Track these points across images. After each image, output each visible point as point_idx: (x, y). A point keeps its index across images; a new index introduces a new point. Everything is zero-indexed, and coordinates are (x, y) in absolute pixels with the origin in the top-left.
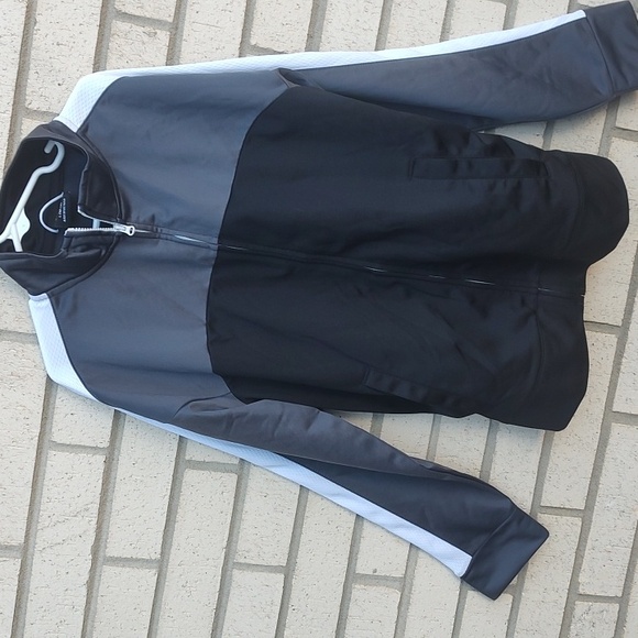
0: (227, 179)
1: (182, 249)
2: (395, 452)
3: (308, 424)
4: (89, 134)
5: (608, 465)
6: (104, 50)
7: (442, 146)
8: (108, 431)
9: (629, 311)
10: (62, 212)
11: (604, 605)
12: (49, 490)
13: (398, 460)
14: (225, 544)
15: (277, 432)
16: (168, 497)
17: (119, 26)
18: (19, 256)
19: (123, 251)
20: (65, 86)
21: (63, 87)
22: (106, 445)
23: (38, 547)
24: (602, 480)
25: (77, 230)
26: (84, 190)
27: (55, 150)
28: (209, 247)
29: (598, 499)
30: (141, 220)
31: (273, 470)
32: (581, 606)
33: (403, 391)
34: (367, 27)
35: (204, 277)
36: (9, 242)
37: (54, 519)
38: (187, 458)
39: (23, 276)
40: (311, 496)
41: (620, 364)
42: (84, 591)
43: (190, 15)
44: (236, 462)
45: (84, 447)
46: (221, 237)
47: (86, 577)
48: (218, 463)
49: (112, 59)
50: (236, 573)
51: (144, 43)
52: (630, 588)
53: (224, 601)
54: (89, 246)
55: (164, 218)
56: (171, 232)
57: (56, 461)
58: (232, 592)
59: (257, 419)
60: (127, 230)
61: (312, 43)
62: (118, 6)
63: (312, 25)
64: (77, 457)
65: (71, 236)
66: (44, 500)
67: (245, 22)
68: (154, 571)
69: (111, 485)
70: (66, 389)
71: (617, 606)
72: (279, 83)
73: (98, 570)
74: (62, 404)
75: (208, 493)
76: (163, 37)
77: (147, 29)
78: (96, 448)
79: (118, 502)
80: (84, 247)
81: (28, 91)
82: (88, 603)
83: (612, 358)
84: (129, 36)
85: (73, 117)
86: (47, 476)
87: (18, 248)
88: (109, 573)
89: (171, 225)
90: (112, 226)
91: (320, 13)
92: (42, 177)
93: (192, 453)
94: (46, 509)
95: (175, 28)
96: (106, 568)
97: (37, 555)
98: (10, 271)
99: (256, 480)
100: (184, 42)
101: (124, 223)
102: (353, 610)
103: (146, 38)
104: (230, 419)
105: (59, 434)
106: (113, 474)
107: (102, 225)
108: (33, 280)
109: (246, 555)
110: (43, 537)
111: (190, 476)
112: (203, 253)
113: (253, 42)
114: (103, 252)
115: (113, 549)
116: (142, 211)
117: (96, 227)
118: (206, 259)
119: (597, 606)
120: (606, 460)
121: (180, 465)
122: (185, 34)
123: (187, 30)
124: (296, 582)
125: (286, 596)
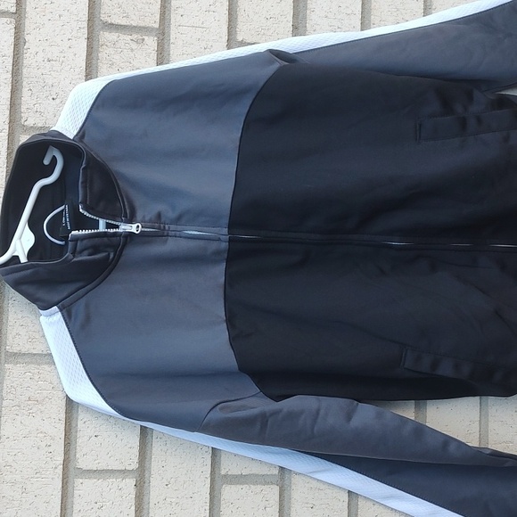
0: (232, 167)
1: (192, 244)
2: (448, 440)
3: (349, 417)
4: (86, 140)
6: (94, 62)
7: (447, 105)
8: (136, 451)
10: (66, 220)
13: (452, 448)
15: (316, 428)
17: (106, 37)
18: (25, 267)
19: (133, 252)
20: (58, 99)
21: (58, 101)
22: (135, 466)
25: (81, 232)
26: (85, 188)
27: (54, 161)
28: (219, 240)
30: (147, 219)
31: (317, 476)
33: (446, 370)
34: (350, 12)
35: (218, 272)
36: (15, 259)
38: (223, 472)
39: (31, 289)
40: (361, 503)
43: (175, 19)
44: (276, 472)
45: (112, 471)
46: (231, 226)
48: (257, 475)
49: (103, 67)
51: (132, 50)
54: (95, 250)
55: (170, 214)
56: (179, 228)
57: (84, 489)
59: (293, 416)
60: (133, 228)
61: (298, 29)
62: (104, 17)
63: (295, 16)
64: (106, 483)
65: (76, 239)
67: (230, 21)
69: (145, 511)
70: (89, 409)
72: (271, 62)
74: (85, 426)
75: (249, 510)
76: (151, 42)
77: (135, 36)
78: (124, 471)
80: (90, 251)
81: (23, 108)
84: (118, 45)
85: (68, 124)
86: (76, 507)
87: (23, 259)
89: (178, 220)
90: (117, 227)
91: (302, 4)
92: (43, 189)
93: (228, 467)
95: (162, 33)
98: (17, 285)
99: (300, 491)
100: (172, 45)
101: (131, 221)
103: (134, 46)
104: (263, 418)
105: (84, 461)
106: (146, 499)
107: (109, 226)
108: (42, 294)
111: (229, 492)
112: (214, 246)
113: (240, 39)
114: (112, 256)
116: (147, 209)
117: (102, 228)
118: (218, 253)
121: (217, 481)
122: (172, 36)
123: (174, 33)
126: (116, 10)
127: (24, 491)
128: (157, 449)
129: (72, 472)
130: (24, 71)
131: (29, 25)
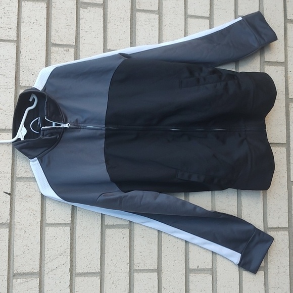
0: (105, 101)
1: (90, 131)
2: (196, 207)
3: (155, 198)
4: (46, 91)
6: (49, 59)
8: (70, 216)
9: (288, 137)
10: (39, 123)
12: (48, 245)
13: (198, 210)
14: (128, 261)
15: (142, 202)
16: (100, 242)
17: (53, 49)
18: (23, 142)
19: (67, 135)
20: (35, 75)
21: (34, 75)
22: (70, 222)
23: (46, 272)
25: (46, 127)
26: (47, 110)
27: (34, 100)
28: (101, 129)
30: (72, 122)
31: (144, 224)
34: (154, 36)
35: (102, 142)
36: (19, 139)
37: (51, 258)
38: (106, 224)
39: (26, 151)
40: (163, 235)
41: (290, 160)
42: (68, 290)
43: (81, 41)
44: (128, 223)
45: (61, 224)
46: (106, 124)
47: (68, 283)
48: (120, 225)
49: (52, 61)
50: (135, 274)
51: (64, 54)
53: (132, 289)
54: (52, 134)
55: (81, 119)
56: (85, 125)
57: (49, 231)
58: (135, 284)
59: (132, 198)
60: (66, 125)
61: (132, 44)
62: (52, 41)
63: (131, 38)
64: (58, 229)
65: (44, 130)
66: (46, 250)
67: (104, 41)
68: (98, 277)
69: (74, 240)
70: (51, 199)
72: (121, 58)
73: (74, 279)
74: (49, 206)
75: (117, 239)
76: (72, 51)
77: (65, 49)
78: (66, 224)
79: (78, 247)
80: (50, 135)
81: (21, 79)
83: (285, 158)
84: (58, 52)
85: (39, 84)
86: (46, 239)
87: (22, 139)
88: (78, 280)
89: (85, 122)
90: (60, 125)
91: (134, 34)
92: (30, 111)
93: (108, 221)
94: (47, 253)
95: (76, 47)
96: (77, 278)
97: (46, 276)
98: (20, 149)
99: (138, 230)
100: (81, 52)
101: (66, 123)
102: (191, 286)
103: (65, 52)
104: (121, 198)
105: (49, 220)
106: (75, 235)
107: (56, 125)
108: (30, 153)
109: (139, 265)
110: (48, 267)
111: (108, 232)
112: (99, 132)
113: (108, 48)
114: (58, 137)
115: (79, 269)
116: (72, 118)
117: (54, 126)
118: (101, 135)
121: (103, 227)
122: (81, 48)
124: (163, 276)
125: (160, 283)
126: (57, 38)
127: (25, 232)
128: (79, 215)
129: (44, 225)
130: (21, 64)
131: (22, 45)
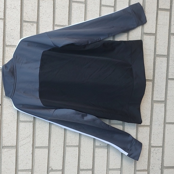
5: (154, 114)
6: (22, 30)
9: (154, 76)
11: (158, 148)
12: (20, 132)
14: (63, 141)
16: (48, 131)
17: (25, 24)
21: (14, 39)
22: (33, 120)
23: (19, 146)
24: (153, 117)
29: (153, 122)
32: (152, 149)
34: (81, 17)
37: (23, 139)
41: (154, 89)
42: (31, 155)
43: (40, 19)
45: (28, 121)
47: (31, 152)
50: (67, 148)
52: (164, 143)
53: (65, 155)
57: (21, 125)
58: (66, 153)
62: (24, 19)
63: (69, 18)
64: (26, 124)
66: (20, 134)
67: (53, 20)
68: (47, 149)
69: (35, 130)
71: (162, 148)
73: (34, 150)
76: (35, 25)
77: (31, 24)
78: (30, 121)
79: (37, 133)
81: (6, 41)
82: (33, 158)
83: (151, 88)
84: (27, 26)
86: (20, 129)
88: (36, 150)
91: (70, 15)
94: (20, 136)
95: (38, 23)
96: (36, 149)
97: (19, 148)
100: (40, 26)
102: (96, 155)
103: (31, 26)
105: (21, 119)
106: (35, 127)
109: (69, 143)
110: (20, 143)
113: (56, 24)
115: (37, 145)
119: (157, 149)
120: (153, 112)
122: (40, 24)
123: (40, 23)
124: (82, 149)
125: (80, 153)
126: (27, 18)
127: (9, 125)
129: (19, 121)
130: (6, 32)
131: (7, 21)
